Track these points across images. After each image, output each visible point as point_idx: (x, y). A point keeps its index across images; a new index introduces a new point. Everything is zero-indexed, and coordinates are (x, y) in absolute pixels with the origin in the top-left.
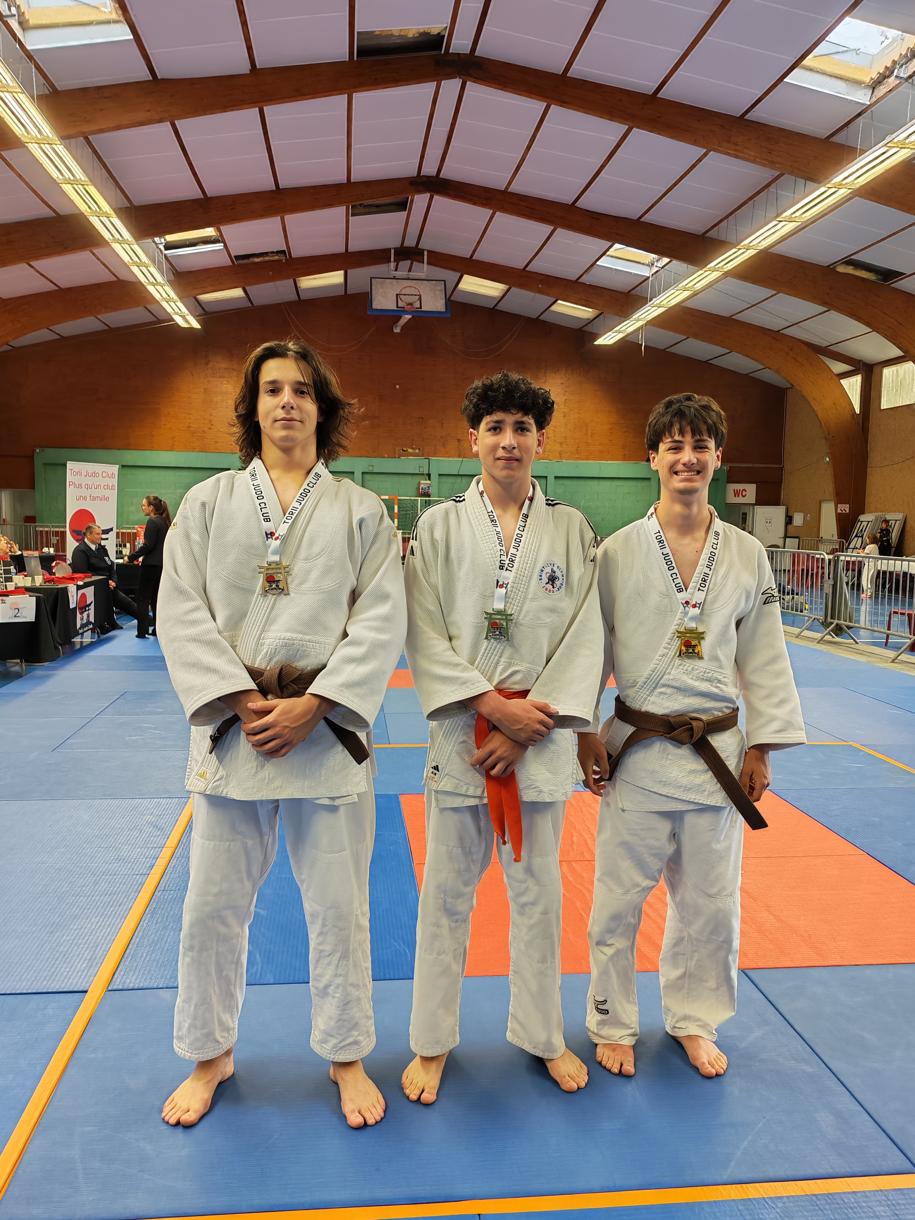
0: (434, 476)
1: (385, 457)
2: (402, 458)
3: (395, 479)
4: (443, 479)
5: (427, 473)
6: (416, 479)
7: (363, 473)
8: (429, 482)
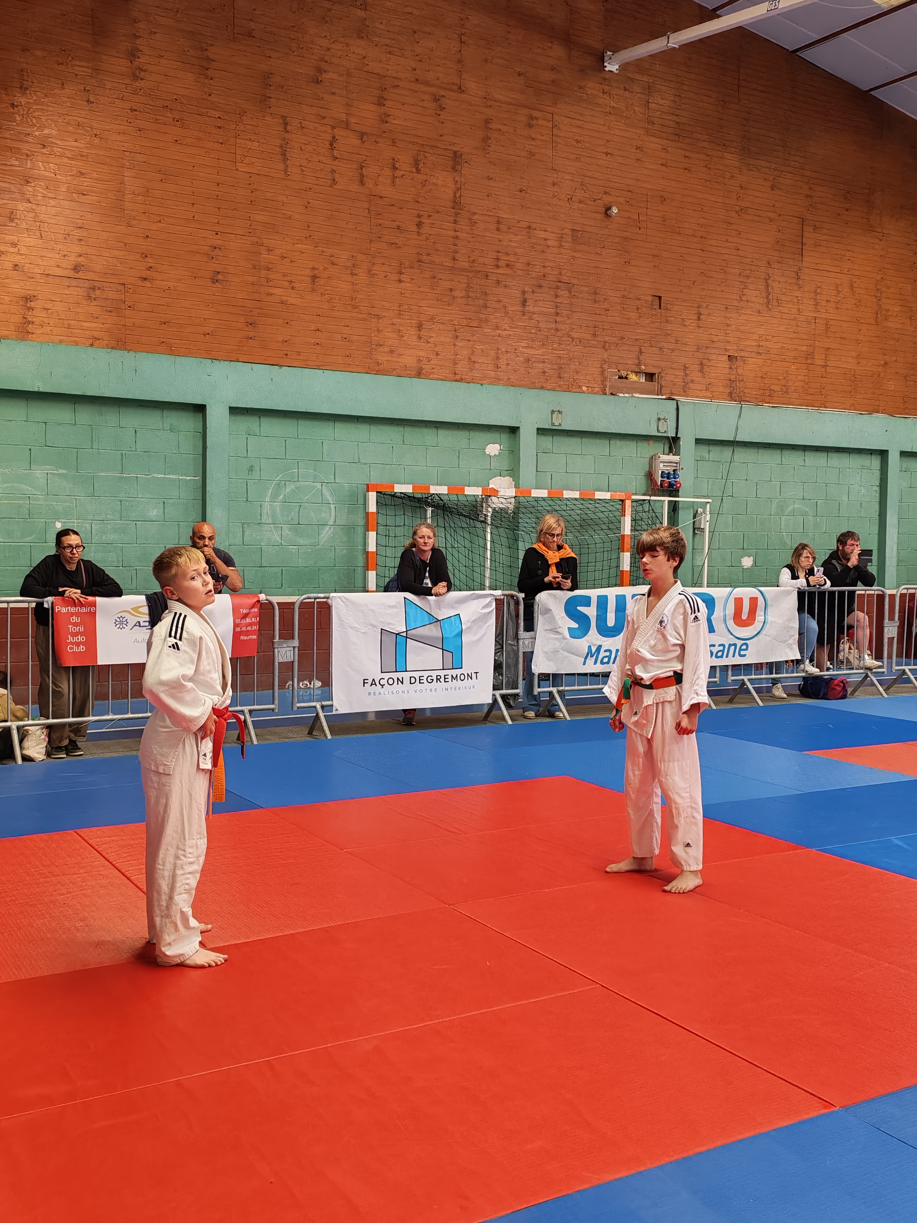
0: (686, 443)
1: (584, 392)
2: (621, 395)
3: (600, 447)
4: (704, 450)
5: (674, 435)
6: (647, 450)
7: (541, 431)
8: (676, 458)
